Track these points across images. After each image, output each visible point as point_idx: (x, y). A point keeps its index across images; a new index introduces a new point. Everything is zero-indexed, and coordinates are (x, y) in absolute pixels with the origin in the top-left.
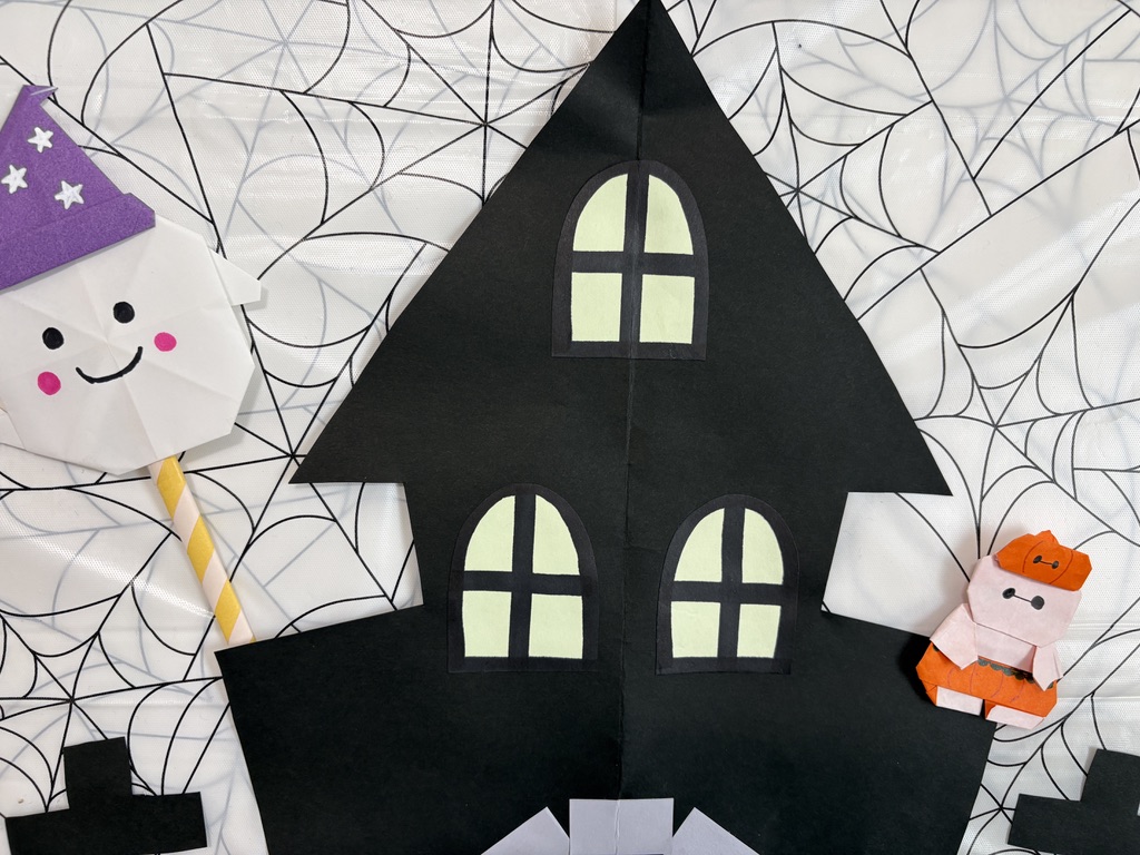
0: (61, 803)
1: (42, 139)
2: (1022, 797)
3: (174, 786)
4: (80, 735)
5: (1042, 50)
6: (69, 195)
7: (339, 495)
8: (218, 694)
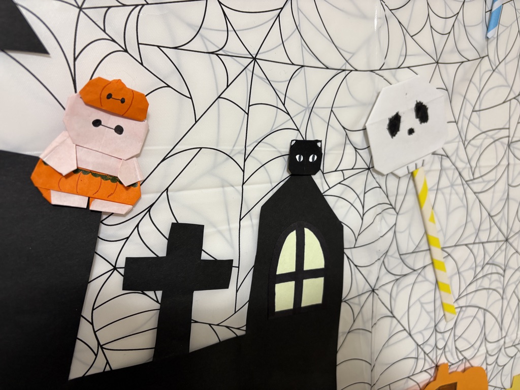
2: (127, 259)
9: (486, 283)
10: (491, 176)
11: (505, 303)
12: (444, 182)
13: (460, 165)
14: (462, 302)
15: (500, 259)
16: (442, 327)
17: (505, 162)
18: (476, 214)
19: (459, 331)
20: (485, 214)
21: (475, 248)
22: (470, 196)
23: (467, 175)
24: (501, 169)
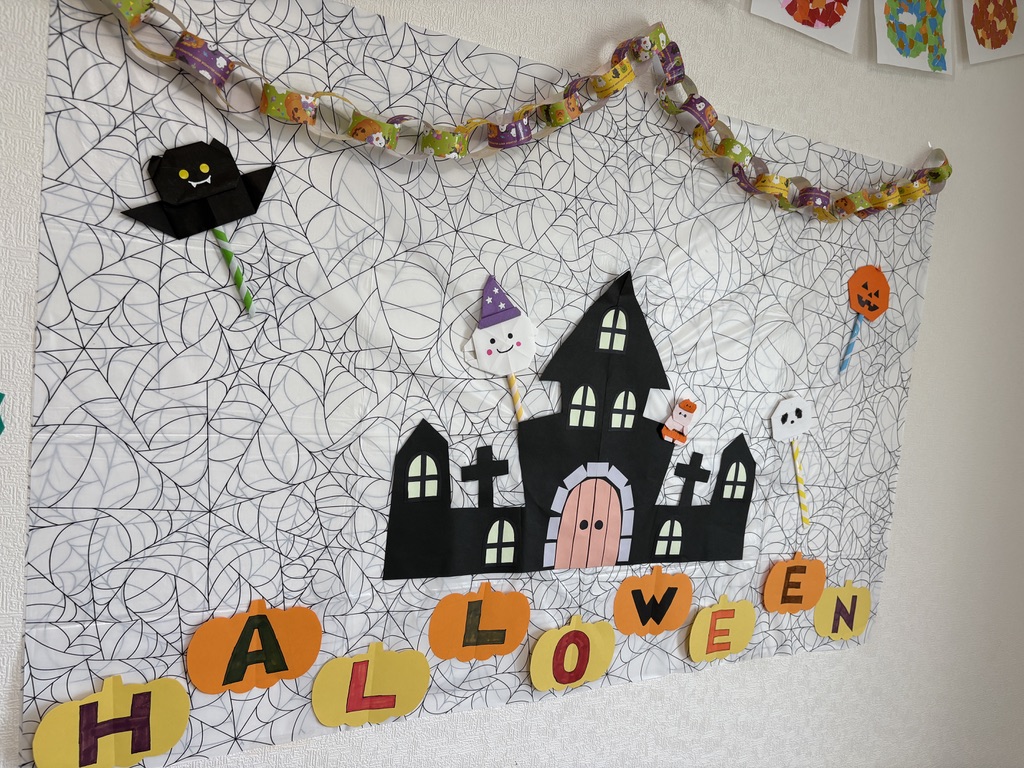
0: (474, 463)
1: (496, 291)
2: (678, 463)
3: (502, 458)
4: (481, 445)
5: (696, 286)
6: (502, 306)
7: (546, 384)
8: (514, 434)
9: (830, 512)
10: (838, 449)
11: (843, 529)
12: (809, 449)
13: (818, 440)
14: (814, 520)
15: (840, 499)
16: (801, 530)
17: (847, 441)
18: (826, 469)
19: (810, 537)
20: (832, 470)
21: (825, 489)
22: (824, 459)
23: (822, 447)
24: (844, 446)
